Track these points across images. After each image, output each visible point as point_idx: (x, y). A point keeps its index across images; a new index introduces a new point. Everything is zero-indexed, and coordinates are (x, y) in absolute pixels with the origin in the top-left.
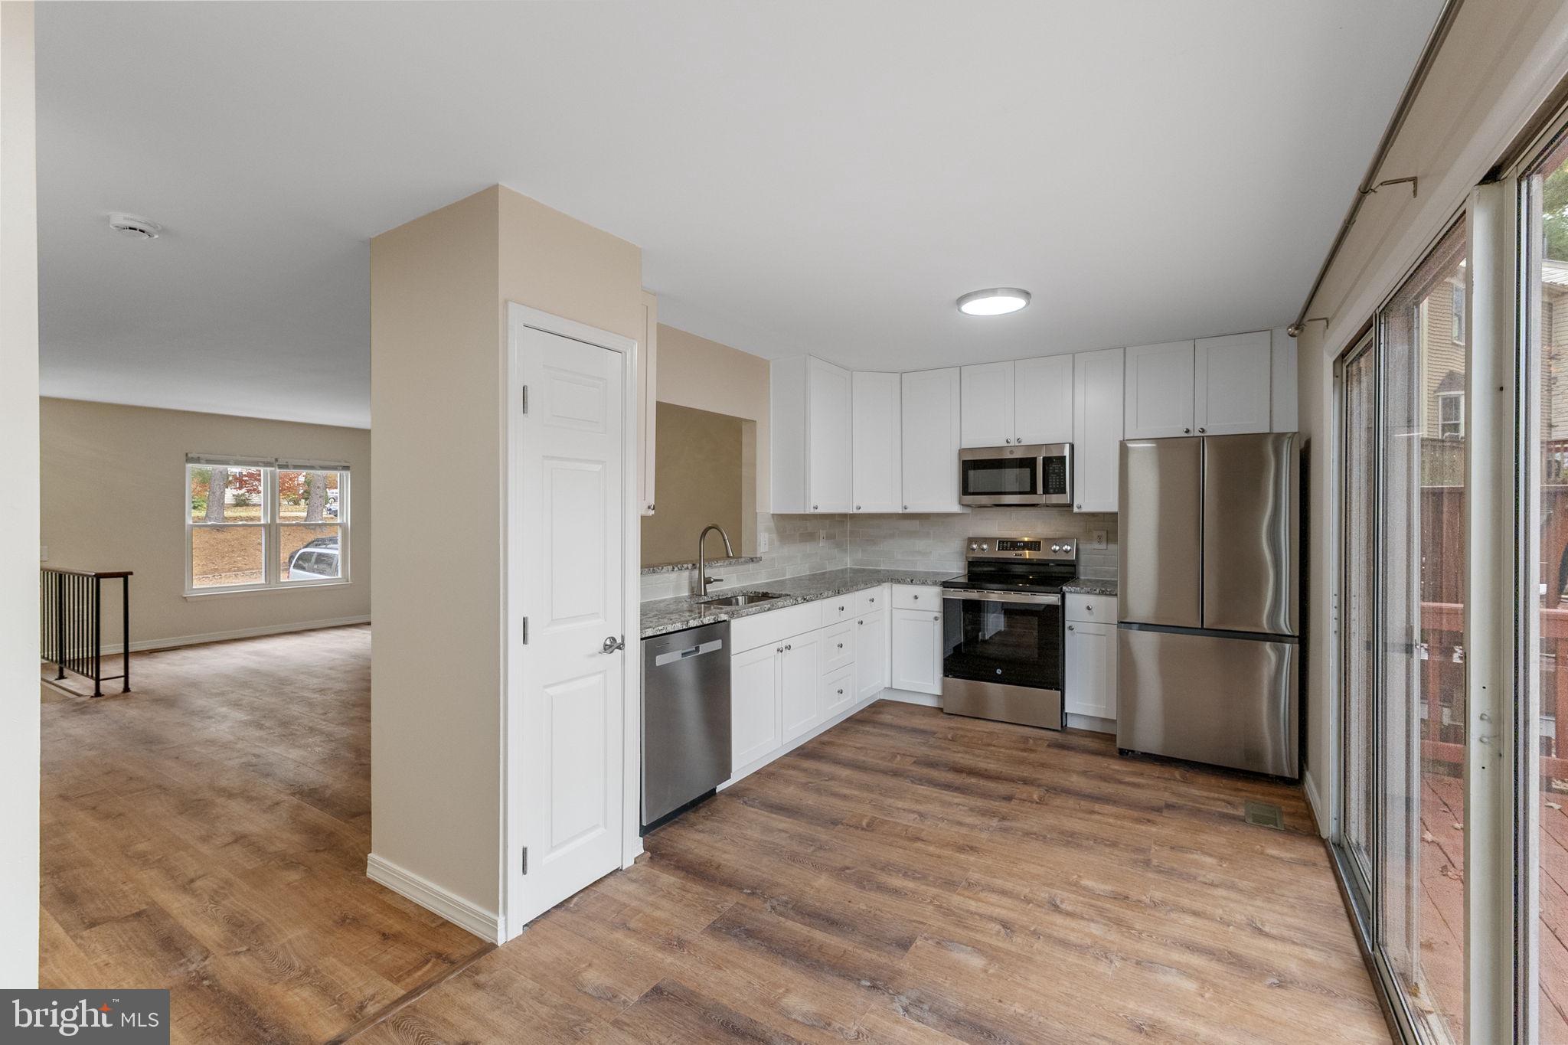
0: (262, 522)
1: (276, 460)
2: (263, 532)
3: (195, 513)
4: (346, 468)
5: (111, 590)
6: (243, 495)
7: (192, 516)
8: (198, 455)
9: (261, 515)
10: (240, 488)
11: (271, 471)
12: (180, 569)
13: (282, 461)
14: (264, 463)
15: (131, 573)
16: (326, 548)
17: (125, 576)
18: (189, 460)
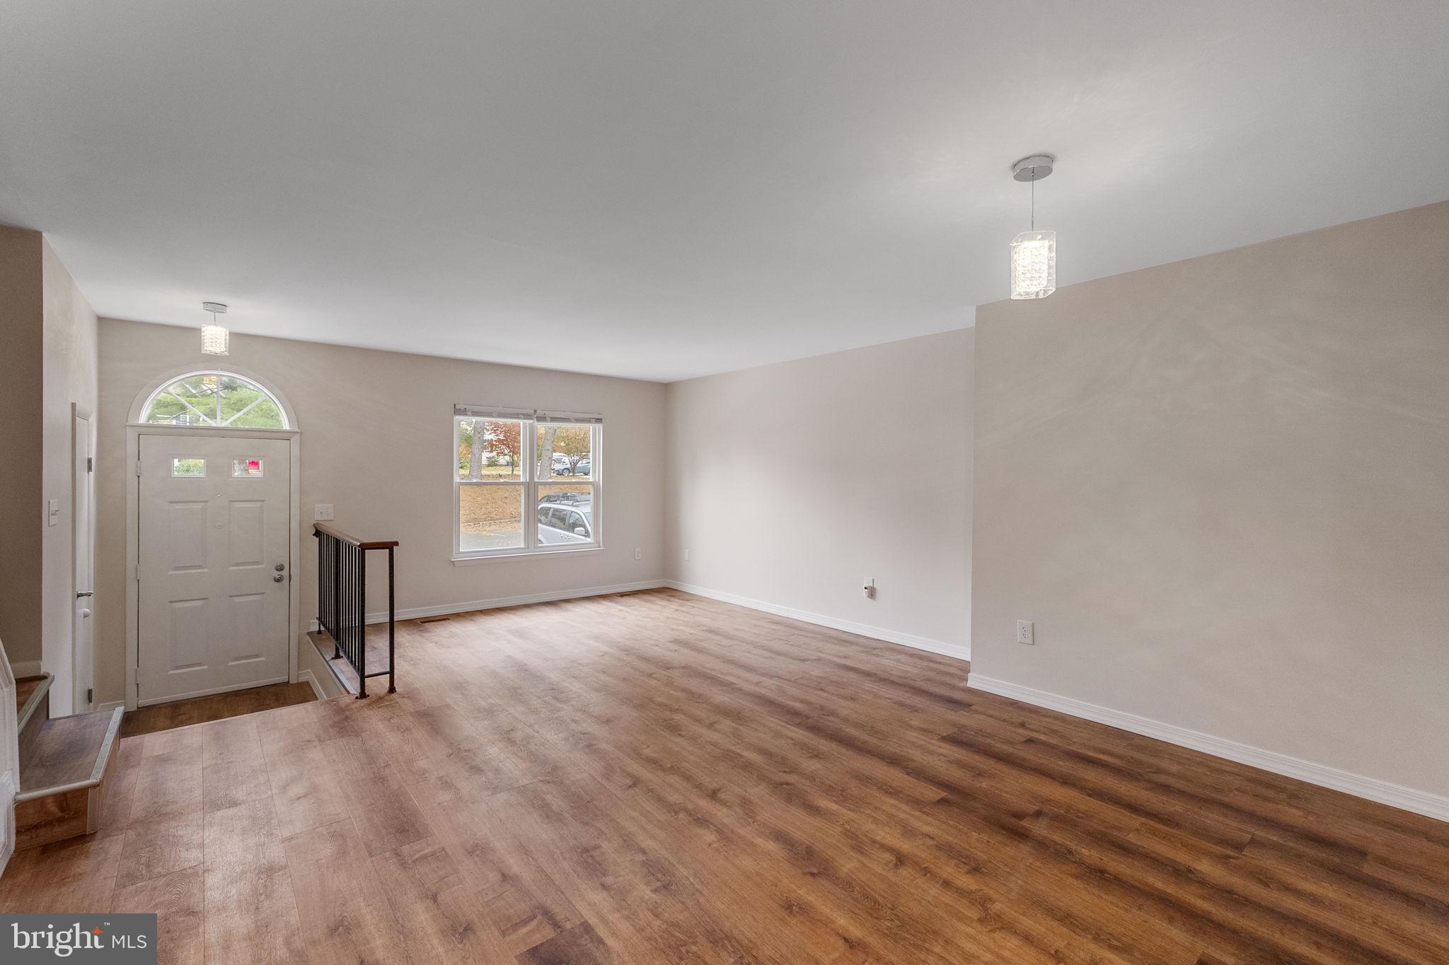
0: (522, 480)
1: (535, 411)
2: (523, 491)
3: (462, 472)
4: (599, 420)
5: (376, 562)
6: (493, 457)
7: (459, 475)
8: (465, 407)
9: (521, 474)
10: (492, 451)
11: (530, 424)
12: (449, 534)
13: (540, 412)
14: (524, 415)
15: (396, 544)
16: (560, 504)
17: (390, 546)
18: (458, 411)
